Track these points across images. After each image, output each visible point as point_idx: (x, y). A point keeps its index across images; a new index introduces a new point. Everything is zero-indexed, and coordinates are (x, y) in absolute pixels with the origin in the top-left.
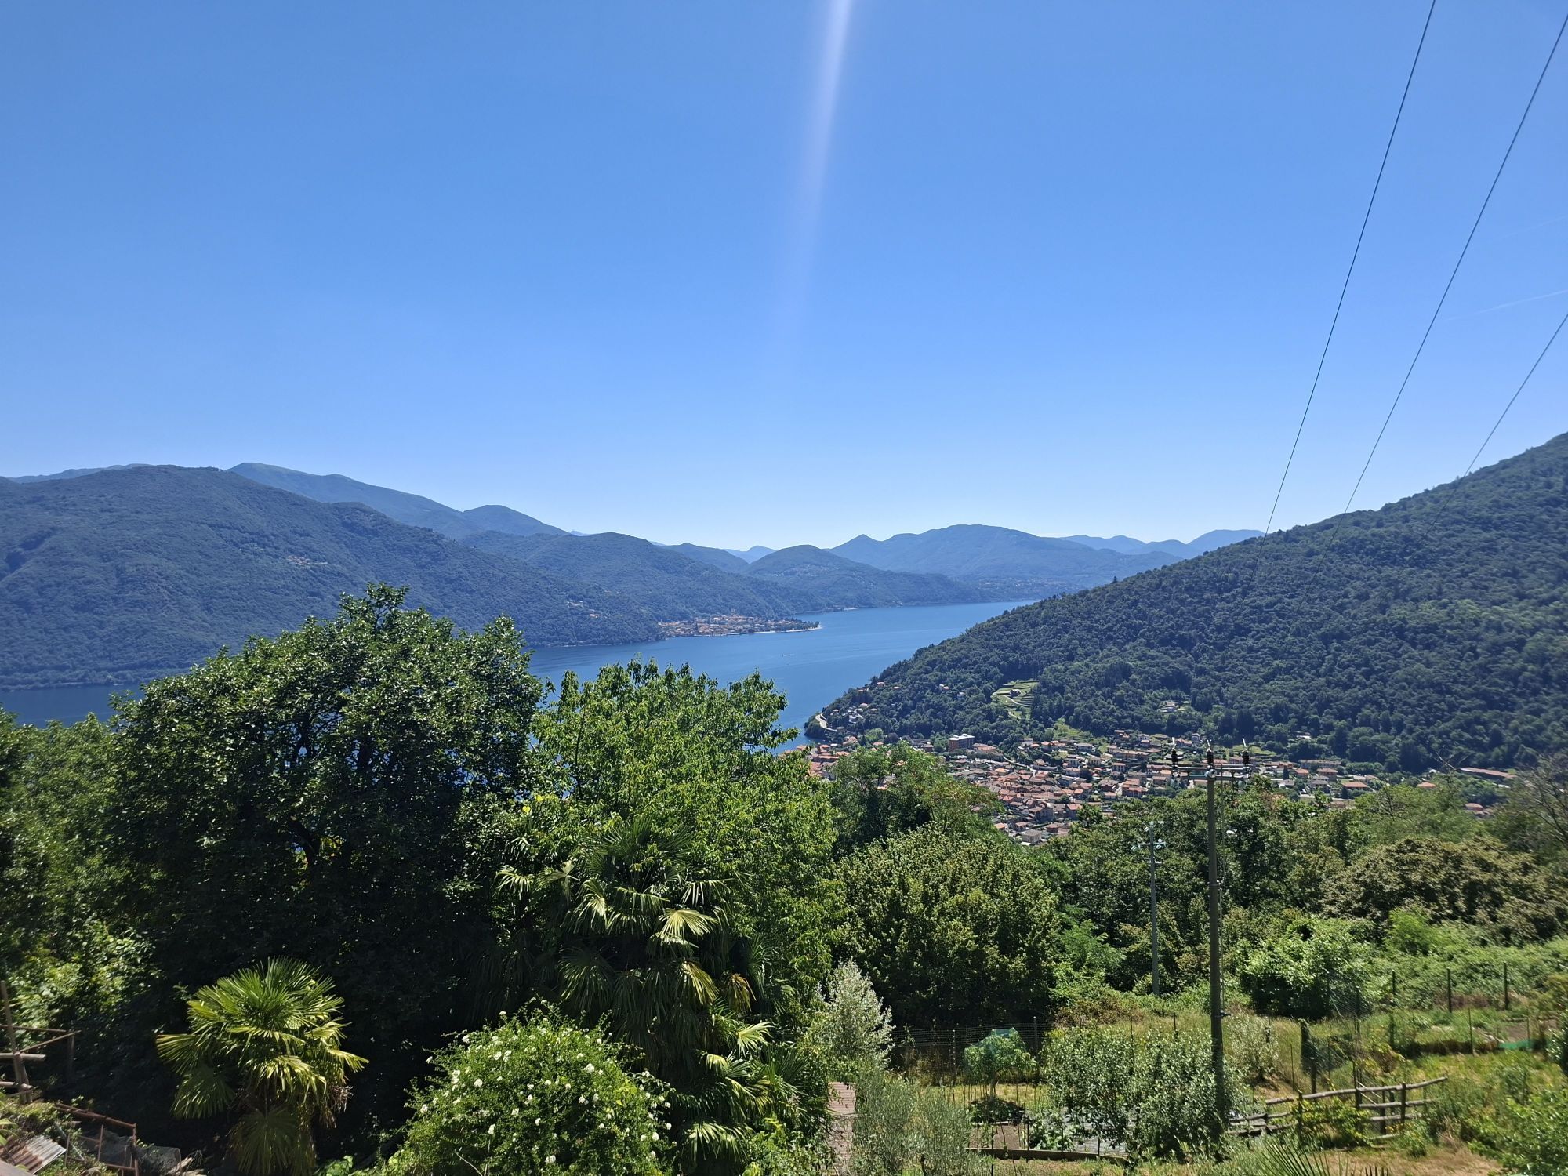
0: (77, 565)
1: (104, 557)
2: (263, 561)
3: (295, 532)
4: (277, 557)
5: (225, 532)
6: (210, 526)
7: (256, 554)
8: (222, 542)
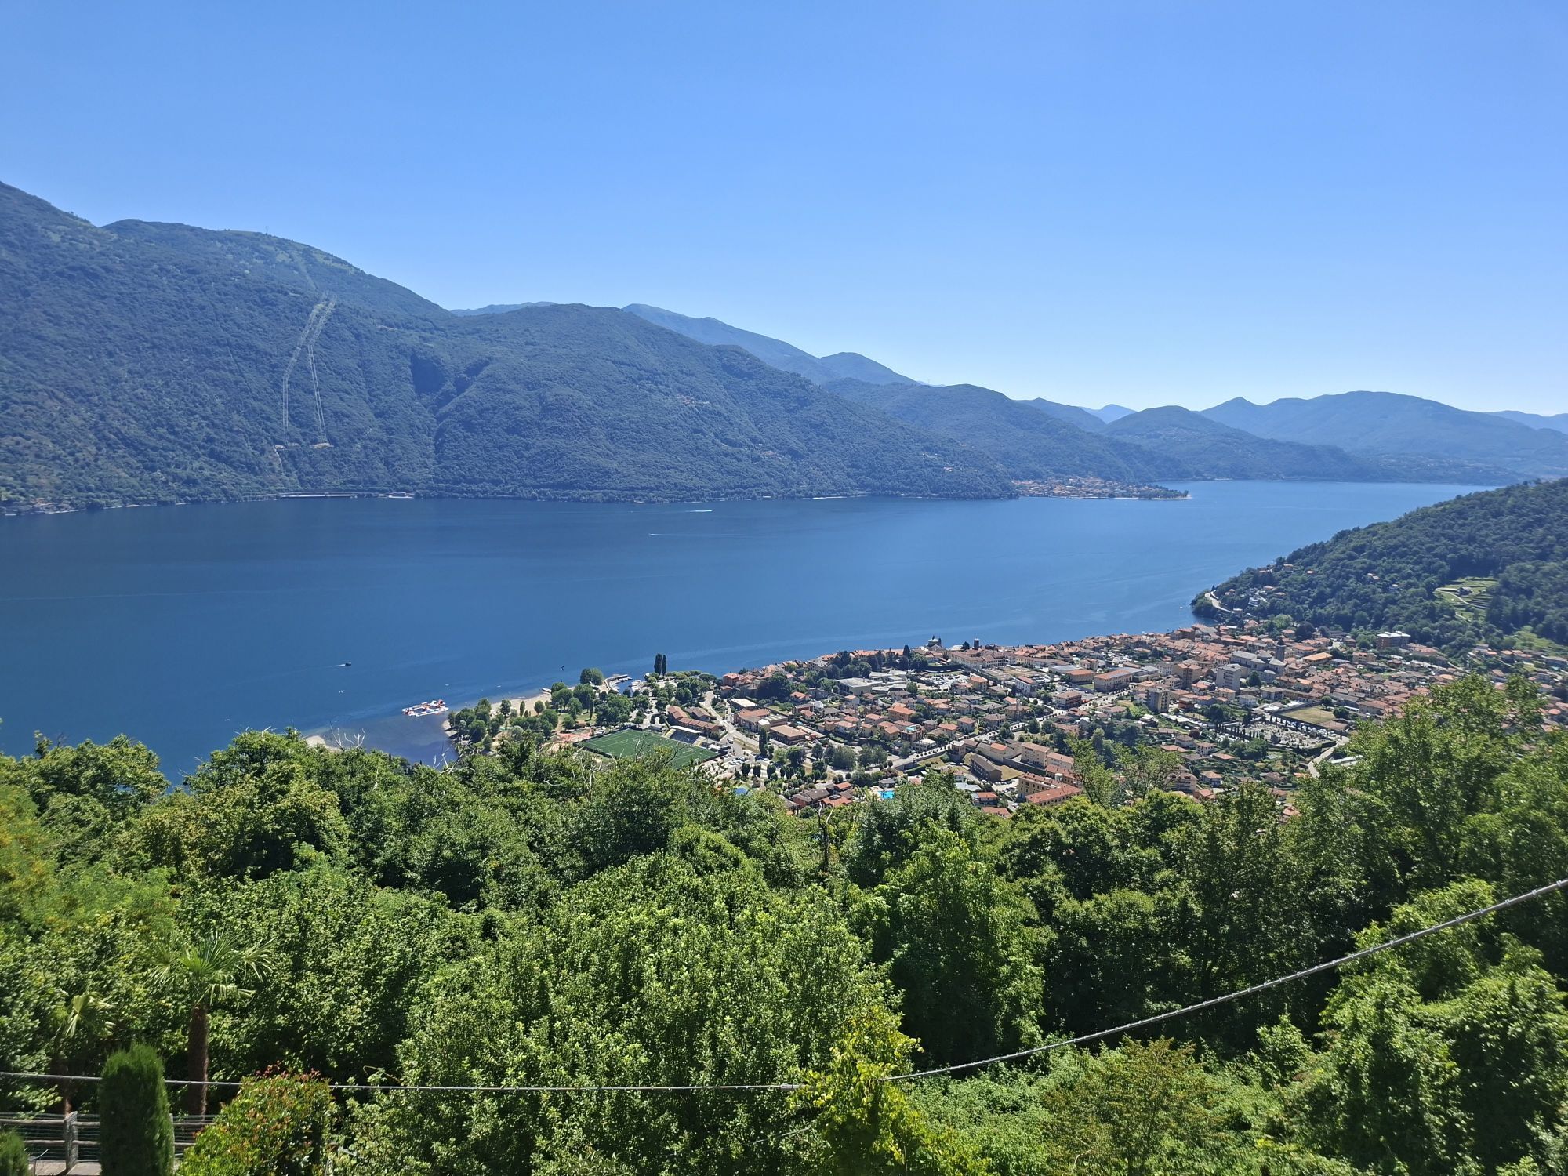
0: (509, 392)
1: (529, 386)
2: (657, 398)
3: (682, 372)
4: (667, 394)
5: (625, 368)
6: (614, 362)
7: (650, 390)
8: (622, 378)
